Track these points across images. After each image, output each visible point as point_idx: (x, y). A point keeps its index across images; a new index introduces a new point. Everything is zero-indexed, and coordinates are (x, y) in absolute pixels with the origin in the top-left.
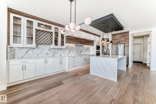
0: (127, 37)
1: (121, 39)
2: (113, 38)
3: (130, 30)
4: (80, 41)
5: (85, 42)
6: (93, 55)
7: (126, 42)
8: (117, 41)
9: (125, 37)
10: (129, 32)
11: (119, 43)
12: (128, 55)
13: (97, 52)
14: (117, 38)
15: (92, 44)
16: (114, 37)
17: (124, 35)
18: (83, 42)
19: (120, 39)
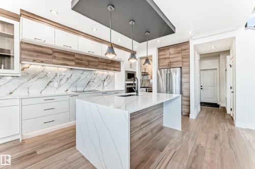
0: (186, 54)
1: (175, 57)
2: (159, 56)
3: (192, 38)
4: (77, 59)
5: (92, 61)
6: (116, 92)
7: (184, 64)
8: (167, 61)
9: (183, 54)
10: (189, 42)
11: (172, 66)
12: (188, 92)
13: (128, 84)
14: (168, 56)
15: (114, 67)
16: (161, 53)
17: (180, 49)
18: (88, 61)
19: (172, 58)
